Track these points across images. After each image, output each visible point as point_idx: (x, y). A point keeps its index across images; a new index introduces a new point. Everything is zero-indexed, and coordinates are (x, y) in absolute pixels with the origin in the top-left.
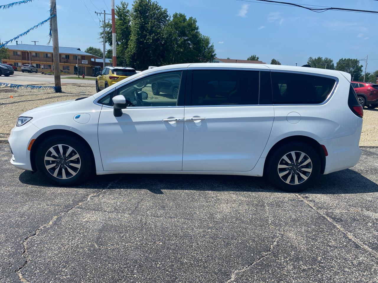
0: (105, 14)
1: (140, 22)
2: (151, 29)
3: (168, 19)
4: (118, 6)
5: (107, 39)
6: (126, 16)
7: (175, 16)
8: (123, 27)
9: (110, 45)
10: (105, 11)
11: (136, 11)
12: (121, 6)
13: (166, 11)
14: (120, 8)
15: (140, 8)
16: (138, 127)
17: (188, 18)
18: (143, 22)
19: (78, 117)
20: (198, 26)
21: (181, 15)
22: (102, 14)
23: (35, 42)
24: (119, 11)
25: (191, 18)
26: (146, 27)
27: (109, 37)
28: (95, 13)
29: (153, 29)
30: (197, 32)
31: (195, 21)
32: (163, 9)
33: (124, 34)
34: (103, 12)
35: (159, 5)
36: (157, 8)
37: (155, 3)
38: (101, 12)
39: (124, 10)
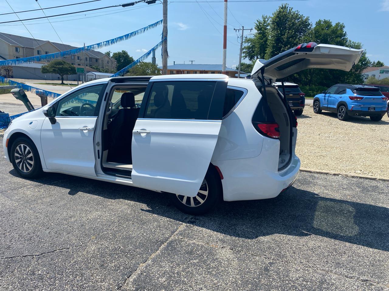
0: (243, 29)
1: (276, 34)
2: (288, 40)
3: (309, 28)
4: (258, 20)
5: (248, 54)
6: (266, 29)
7: (318, 23)
8: (262, 41)
9: (249, 60)
10: (243, 27)
11: (273, 22)
12: (262, 20)
13: (307, 19)
14: (261, 22)
15: (278, 19)
16: (64, 134)
17: (334, 24)
18: (279, 34)
19: (31, 123)
20: (346, 32)
21: (325, 22)
22: (240, 30)
23: (192, 61)
24: (260, 25)
25: (337, 25)
26: (282, 38)
27: (249, 52)
28: (234, 30)
29: (289, 40)
30: (344, 39)
31: (342, 27)
32: (305, 18)
33: (262, 48)
34: (242, 28)
35: (300, 15)
36: (297, 17)
37: (296, 13)
38: (239, 29)
39: (264, 23)
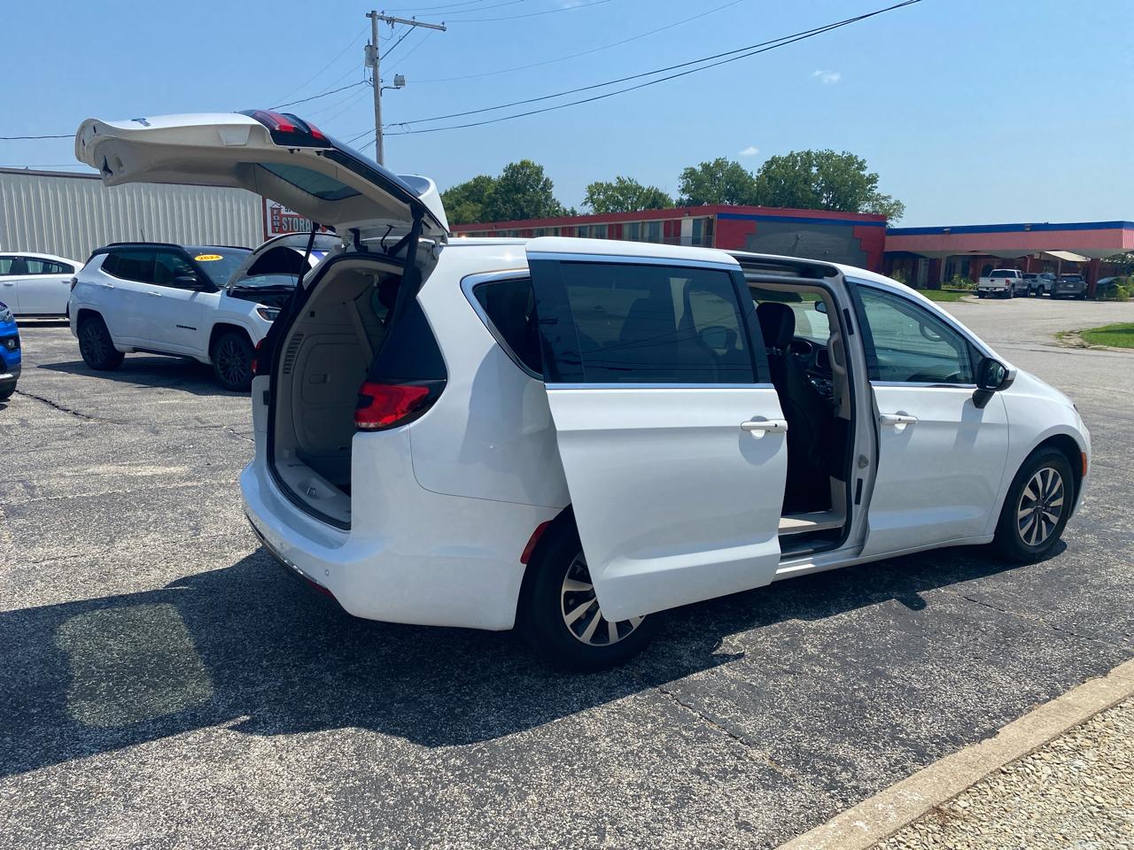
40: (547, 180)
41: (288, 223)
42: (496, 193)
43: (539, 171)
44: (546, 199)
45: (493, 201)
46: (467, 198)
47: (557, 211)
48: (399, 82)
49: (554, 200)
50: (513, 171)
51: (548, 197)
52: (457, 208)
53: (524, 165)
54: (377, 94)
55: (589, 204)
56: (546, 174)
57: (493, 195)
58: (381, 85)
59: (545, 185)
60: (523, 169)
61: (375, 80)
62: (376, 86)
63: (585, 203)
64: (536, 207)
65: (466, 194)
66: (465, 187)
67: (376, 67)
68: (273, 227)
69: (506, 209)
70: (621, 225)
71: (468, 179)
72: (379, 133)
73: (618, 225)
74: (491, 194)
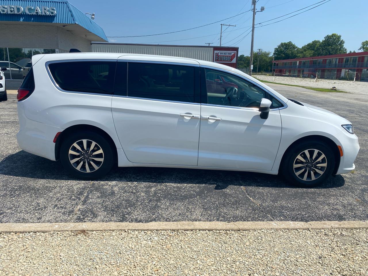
40: (342, 40)
41: (220, 58)
42: (320, 46)
43: (339, 37)
44: (341, 48)
45: (318, 49)
46: (308, 49)
47: (345, 52)
48: (262, 9)
49: (344, 48)
50: (328, 38)
51: (342, 47)
52: (304, 52)
53: (333, 35)
54: (254, 14)
55: (362, 49)
56: (342, 39)
57: (319, 47)
58: (256, 11)
59: (341, 43)
60: (332, 37)
61: (254, 9)
62: (254, 12)
63: (360, 49)
64: (336, 51)
65: (309, 47)
66: (309, 45)
67: (255, 5)
68: (216, 59)
69: (323, 52)
70: (364, 57)
71: (310, 42)
72: (253, 27)
73: (362, 57)
74: (318, 47)
